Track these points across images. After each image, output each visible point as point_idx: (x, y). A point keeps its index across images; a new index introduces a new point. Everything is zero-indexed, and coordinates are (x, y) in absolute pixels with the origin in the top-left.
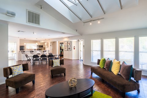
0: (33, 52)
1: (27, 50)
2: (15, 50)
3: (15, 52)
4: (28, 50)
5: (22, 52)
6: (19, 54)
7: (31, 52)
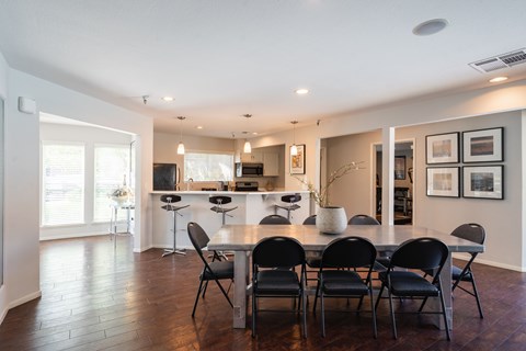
0: (227, 200)
1: (192, 188)
2: (131, 187)
3: (130, 200)
4: (194, 186)
5: (164, 198)
6: (147, 210)
7: (214, 200)
